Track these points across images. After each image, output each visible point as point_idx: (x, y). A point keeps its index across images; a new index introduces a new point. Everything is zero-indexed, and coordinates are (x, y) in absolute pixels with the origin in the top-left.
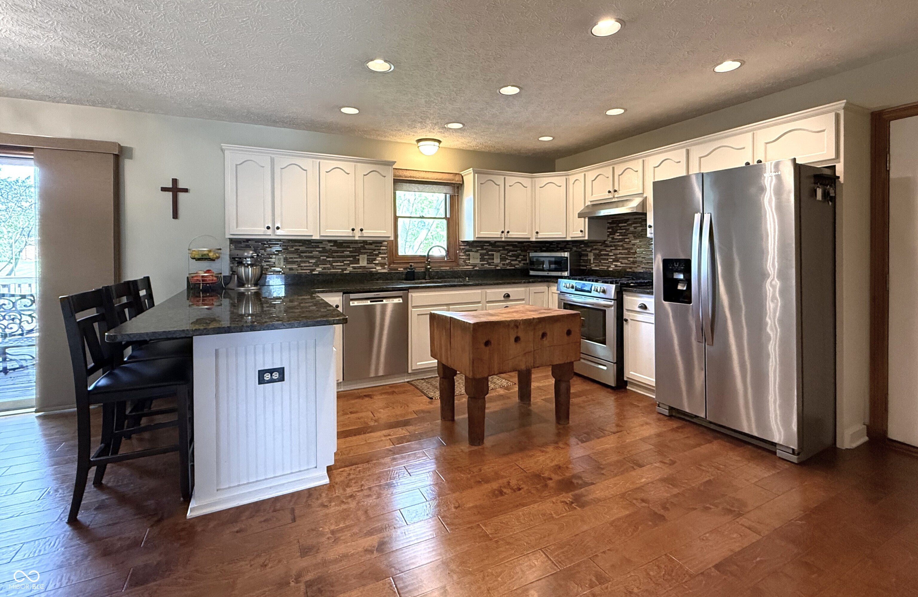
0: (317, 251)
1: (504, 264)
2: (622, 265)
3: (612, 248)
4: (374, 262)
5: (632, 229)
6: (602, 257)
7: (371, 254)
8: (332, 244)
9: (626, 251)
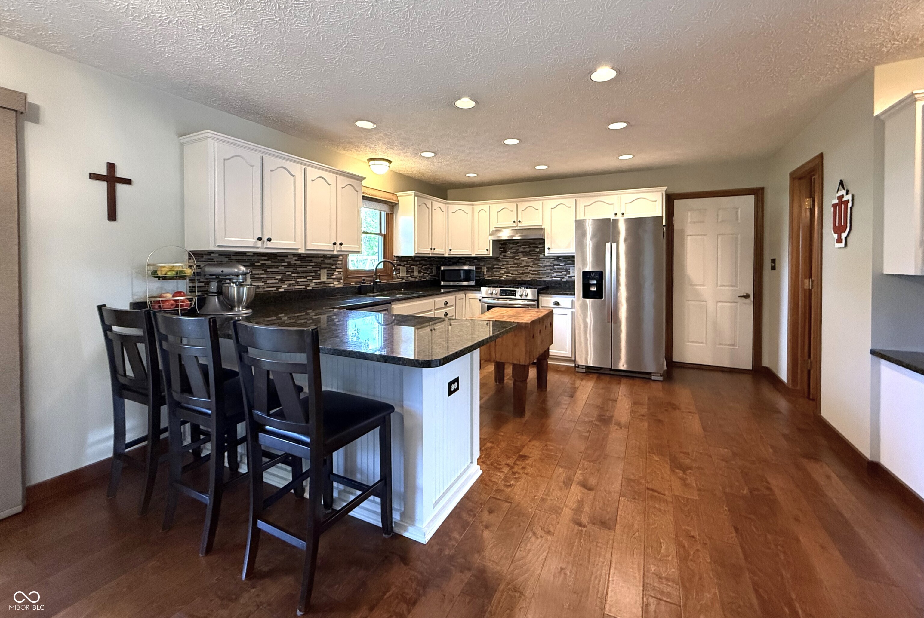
0: (282, 266)
1: (420, 277)
2: (512, 276)
3: (504, 263)
4: (333, 277)
5: (521, 249)
6: (494, 270)
7: (330, 269)
8: (296, 258)
9: (516, 265)
